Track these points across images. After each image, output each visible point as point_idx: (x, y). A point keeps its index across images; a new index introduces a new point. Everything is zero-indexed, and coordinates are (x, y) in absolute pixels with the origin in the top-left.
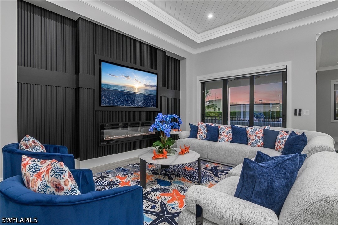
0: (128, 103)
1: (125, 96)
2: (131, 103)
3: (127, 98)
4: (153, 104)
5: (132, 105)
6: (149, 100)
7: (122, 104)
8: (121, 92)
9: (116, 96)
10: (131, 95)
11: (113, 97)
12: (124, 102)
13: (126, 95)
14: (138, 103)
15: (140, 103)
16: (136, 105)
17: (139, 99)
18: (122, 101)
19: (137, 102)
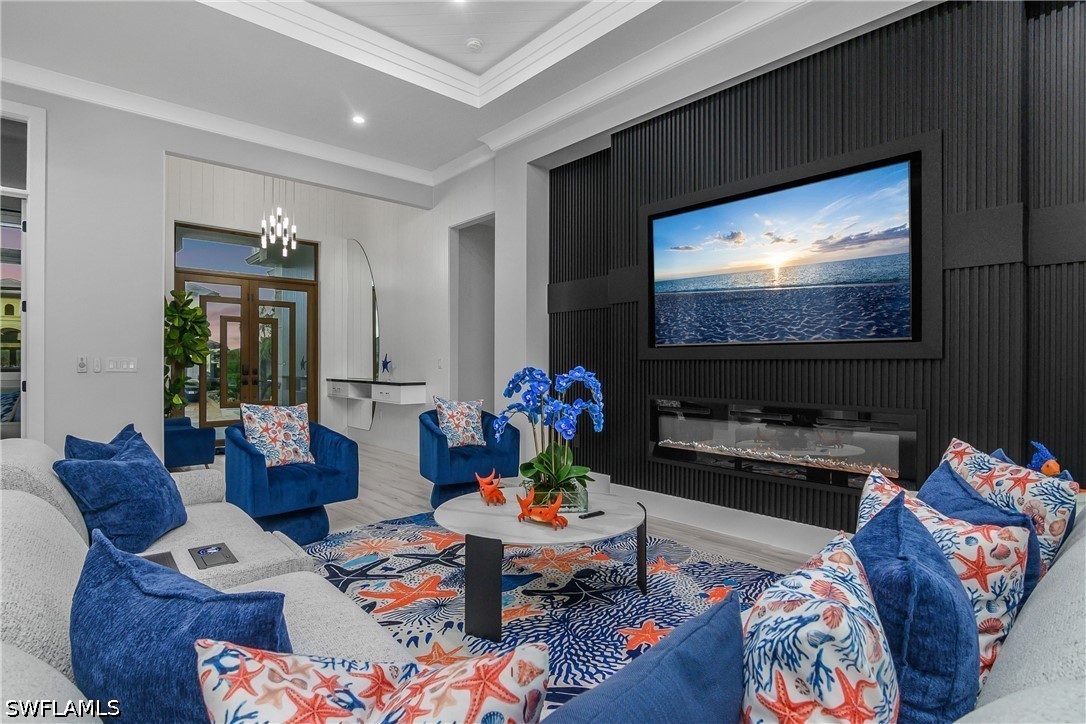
0: (741, 330)
1: (727, 307)
2: (753, 327)
3: (738, 313)
4: (871, 325)
5: (761, 334)
6: (847, 306)
7: (720, 334)
8: (715, 295)
9: (697, 311)
10: (753, 299)
11: (690, 315)
12: (727, 326)
13: (731, 301)
14: (786, 325)
15: (794, 325)
16: (775, 335)
17: (790, 311)
18: (718, 325)
19: (779, 323)
